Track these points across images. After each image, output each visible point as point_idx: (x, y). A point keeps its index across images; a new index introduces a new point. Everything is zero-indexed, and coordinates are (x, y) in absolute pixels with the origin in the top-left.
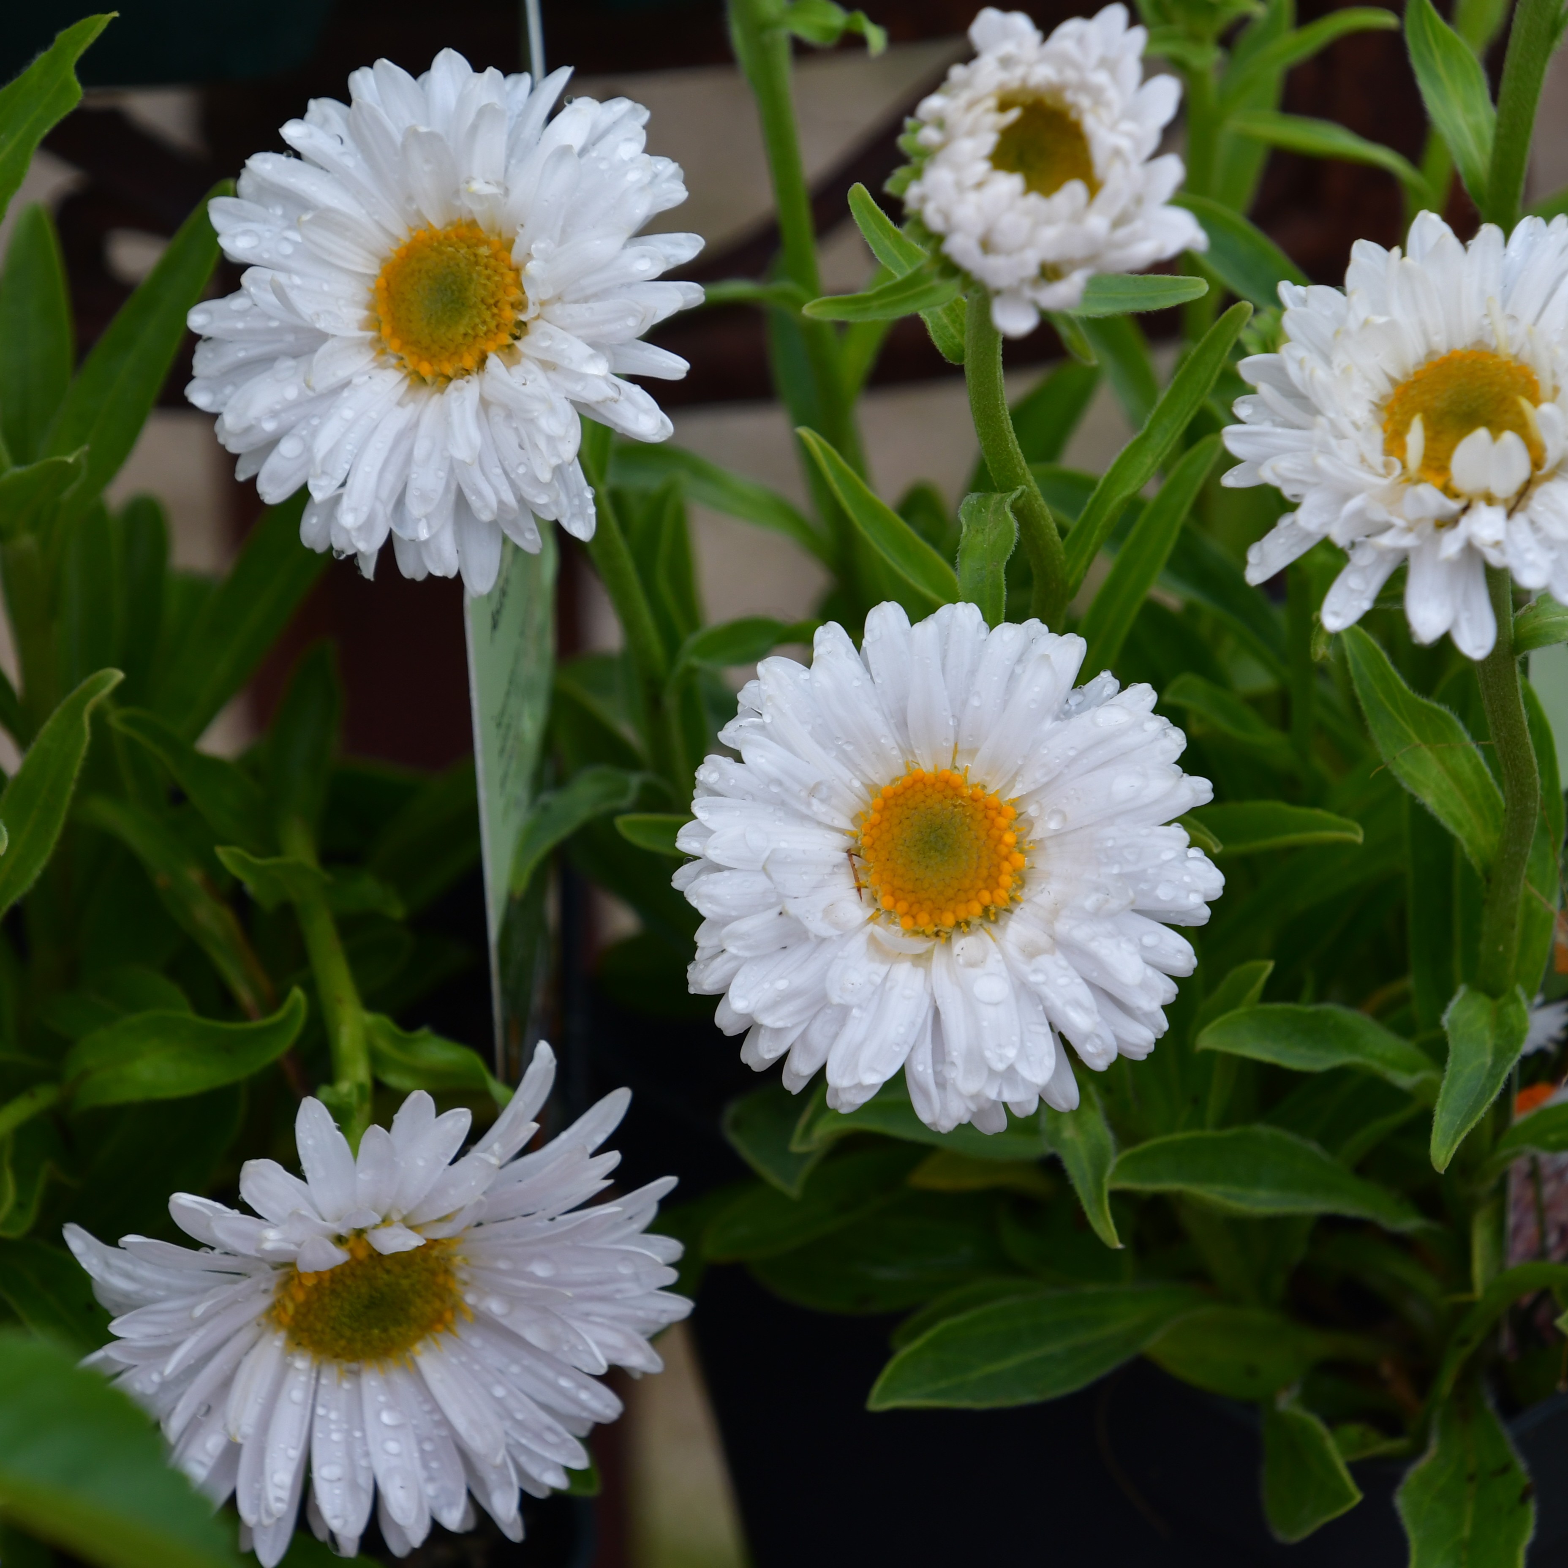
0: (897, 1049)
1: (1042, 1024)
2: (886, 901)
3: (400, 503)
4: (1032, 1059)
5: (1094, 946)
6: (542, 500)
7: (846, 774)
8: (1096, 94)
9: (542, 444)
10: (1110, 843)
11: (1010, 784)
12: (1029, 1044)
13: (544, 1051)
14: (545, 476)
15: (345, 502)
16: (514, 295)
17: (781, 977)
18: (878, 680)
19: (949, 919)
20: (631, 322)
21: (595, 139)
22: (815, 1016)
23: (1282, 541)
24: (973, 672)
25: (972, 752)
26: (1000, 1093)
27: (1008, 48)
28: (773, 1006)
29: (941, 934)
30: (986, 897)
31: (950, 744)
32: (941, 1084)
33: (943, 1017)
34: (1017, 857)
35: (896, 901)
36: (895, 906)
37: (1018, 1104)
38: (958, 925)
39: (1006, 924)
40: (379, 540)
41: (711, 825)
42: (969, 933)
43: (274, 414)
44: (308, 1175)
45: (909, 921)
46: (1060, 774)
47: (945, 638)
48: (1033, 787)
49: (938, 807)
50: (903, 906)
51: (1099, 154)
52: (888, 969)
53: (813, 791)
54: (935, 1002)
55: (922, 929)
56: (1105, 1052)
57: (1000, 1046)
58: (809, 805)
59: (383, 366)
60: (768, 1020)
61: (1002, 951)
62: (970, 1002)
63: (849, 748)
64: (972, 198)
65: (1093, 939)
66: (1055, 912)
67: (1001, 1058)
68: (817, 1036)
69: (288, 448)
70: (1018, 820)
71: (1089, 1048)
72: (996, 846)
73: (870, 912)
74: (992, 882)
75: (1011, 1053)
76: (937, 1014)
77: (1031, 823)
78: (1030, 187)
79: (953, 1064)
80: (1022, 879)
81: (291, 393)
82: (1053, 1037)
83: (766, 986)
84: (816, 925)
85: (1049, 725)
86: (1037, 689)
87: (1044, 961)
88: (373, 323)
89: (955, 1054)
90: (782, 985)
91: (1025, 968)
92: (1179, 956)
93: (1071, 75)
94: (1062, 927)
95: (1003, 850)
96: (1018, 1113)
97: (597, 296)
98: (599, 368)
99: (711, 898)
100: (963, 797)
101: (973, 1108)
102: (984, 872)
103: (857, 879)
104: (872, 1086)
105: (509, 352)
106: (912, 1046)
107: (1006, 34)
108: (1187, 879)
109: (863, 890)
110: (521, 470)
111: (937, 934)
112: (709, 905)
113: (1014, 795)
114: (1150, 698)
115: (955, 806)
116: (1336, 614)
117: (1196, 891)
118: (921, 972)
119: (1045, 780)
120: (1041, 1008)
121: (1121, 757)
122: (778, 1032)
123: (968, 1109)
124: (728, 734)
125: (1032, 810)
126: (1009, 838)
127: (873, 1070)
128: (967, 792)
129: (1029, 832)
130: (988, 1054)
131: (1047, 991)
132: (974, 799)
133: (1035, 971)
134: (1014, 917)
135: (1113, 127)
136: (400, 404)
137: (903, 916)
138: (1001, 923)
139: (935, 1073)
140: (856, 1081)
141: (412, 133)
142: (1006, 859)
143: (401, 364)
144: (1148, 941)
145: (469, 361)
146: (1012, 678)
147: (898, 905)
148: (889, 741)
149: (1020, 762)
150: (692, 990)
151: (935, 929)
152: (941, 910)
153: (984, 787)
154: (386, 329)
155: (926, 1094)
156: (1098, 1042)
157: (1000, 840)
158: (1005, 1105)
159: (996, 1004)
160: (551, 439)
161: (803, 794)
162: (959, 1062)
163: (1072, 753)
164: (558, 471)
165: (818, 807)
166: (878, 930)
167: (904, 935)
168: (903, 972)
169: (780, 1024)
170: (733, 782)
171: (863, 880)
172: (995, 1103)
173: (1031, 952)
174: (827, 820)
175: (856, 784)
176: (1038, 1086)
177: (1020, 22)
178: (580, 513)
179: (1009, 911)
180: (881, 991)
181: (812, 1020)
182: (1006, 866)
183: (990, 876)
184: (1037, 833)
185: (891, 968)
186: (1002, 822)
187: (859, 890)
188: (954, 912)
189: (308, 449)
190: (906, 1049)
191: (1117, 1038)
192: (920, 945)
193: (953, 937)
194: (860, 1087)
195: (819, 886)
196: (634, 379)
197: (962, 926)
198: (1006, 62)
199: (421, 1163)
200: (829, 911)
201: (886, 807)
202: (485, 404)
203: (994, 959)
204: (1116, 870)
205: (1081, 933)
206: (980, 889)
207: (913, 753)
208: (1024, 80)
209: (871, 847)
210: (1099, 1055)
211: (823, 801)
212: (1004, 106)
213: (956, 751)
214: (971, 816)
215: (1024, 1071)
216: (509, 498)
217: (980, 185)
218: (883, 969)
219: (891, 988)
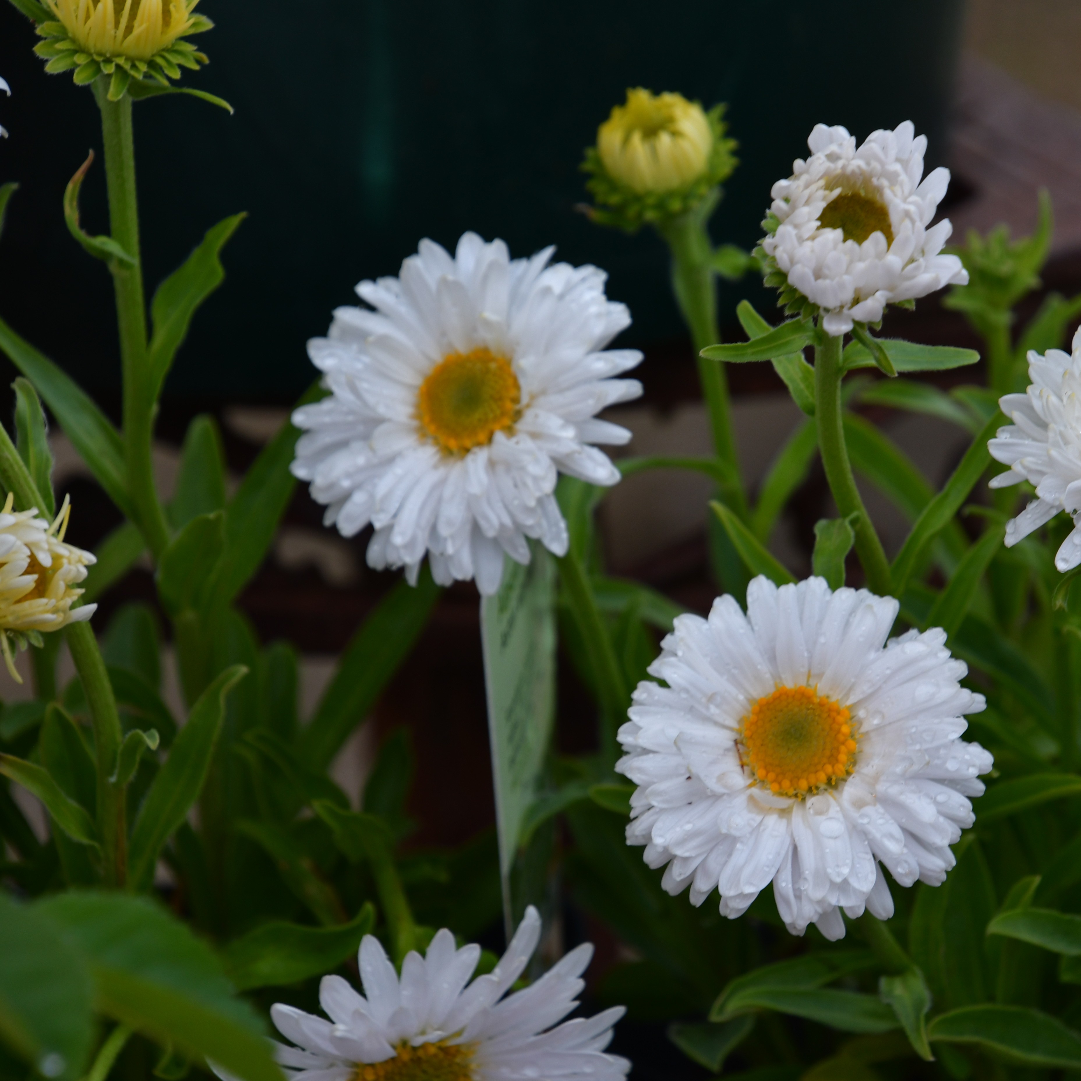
0: (767, 869)
1: (867, 853)
2: (760, 773)
3: (434, 530)
4: (860, 875)
5: (902, 798)
6: (529, 522)
7: (733, 691)
8: (893, 178)
9: (530, 482)
10: (914, 730)
11: (847, 695)
12: (858, 866)
13: (532, 912)
14: (532, 503)
15: (397, 529)
16: (513, 393)
17: (689, 822)
18: (756, 628)
19: (804, 784)
20: (591, 402)
21: (569, 288)
22: (711, 850)
23: (1029, 516)
24: (820, 622)
25: (820, 675)
26: (838, 901)
27: (834, 148)
28: (682, 842)
29: (799, 795)
30: (829, 769)
31: (804, 670)
32: (798, 897)
33: (799, 849)
34: (851, 744)
35: (768, 773)
36: (767, 775)
37: (851, 908)
38: (810, 790)
39: (843, 790)
40: (419, 554)
41: (641, 724)
42: (817, 794)
43: (348, 475)
44: (368, 993)
45: (776, 786)
46: (880, 688)
47: (801, 601)
48: (861, 697)
49: (796, 710)
50: (772, 776)
51: (894, 218)
52: (763, 817)
53: (711, 698)
54: (794, 841)
55: (785, 792)
56: (910, 873)
57: (838, 866)
58: (708, 708)
59: (423, 444)
60: (679, 852)
61: (840, 805)
62: (817, 837)
63: (736, 672)
64: (808, 245)
65: (902, 793)
66: (876, 779)
67: (839, 874)
68: (713, 864)
69: (359, 498)
70: (853, 720)
71: (900, 870)
72: (836, 735)
73: (750, 781)
74: (833, 759)
75: (845, 871)
76: (795, 849)
77: (860, 723)
78: (847, 236)
79: (805, 879)
80: (854, 759)
81: (361, 460)
82: (875, 863)
83: (678, 829)
84: (712, 784)
85: (872, 655)
86: (864, 628)
87: (869, 810)
88: (418, 416)
89: (807, 872)
90: (688, 827)
91: (854, 814)
92: (962, 809)
93: (876, 165)
94: (881, 787)
95: (841, 738)
96: (852, 915)
97: (569, 388)
98: (570, 433)
99: (641, 770)
100: (814, 704)
101: (820, 910)
102: (828, 753)
103: (741, 759)
104: (751, 894)
105: (510, 431)
106: (778, 868)
107: (831, 140)
108: (967, 757)
109: (745, 768)
110: (516, 502)
111: (796, 796)
112: (638, 775)
113: (849, 702)
114: (943, 637)
115: (808, 709)
116: (1065, 560)
117: (974, 766)
118: (784, 822)
119: (870, 691)
120: (866, 843)
121: (923, 673)
122: (686, 860)
123: (816, 912)
124: (654, 668)
125: (861, 713)
126: (845, 729)
127: (751, 884)
128: (816, 700)
129: (859, 728)
130: (829, 871)
131: (870, 828)
132: (821, 705)
133: (863, 816)
134: (848, 783)
135: (905, 200)
136: (435, 467)
137: (773, 782)
138: (840, 788)
139: (794, 889)
140: (739, 892)
141: (444, 282)
142: (843, 743)
143: (436, 442)
144: (940, 798)
145: (482, 437)
146: (847, 624)
147: (769, 775)
148: (764, 668)
149: (853, 680)
150: (629, 843)
151: (795, 792)
152: (798, 779)
153: (828, 697)
154: (427, 419)
155: (788, 903)
156: (905, 865)
157: (839, 731)
158: (841, 909)
159: (836, 838)
160: (536, 479)
161: (704, 700)
162: (810, 878)
163: (888, 672)
164: (540, 501)
165: (713, 710)
166: (755, 791)
167: (773, 795)
168: (772, 820)
169: (687, 854)
170: (656, 698)
171: (745, 760)
172: (835, 906)
173: (859, 804)
174: (720, 720)
175: (741, 697)
176: (864, 893)
177: (841, 131)
178: (557, 537)
179: (845, 780)
180: (757, 830)
181: (709, 853)
182: (843, 748)
183: (832, 755)
184: (865, 728)
185: (763, 819)
186: (840, 719)
187: (742, 766)
188: (807, 779)
189: (372, 496)
190: (774, 871)
191: (920, 865)
192: (784, 802)
193: (807, 798)
194: (742, 896)
195: (714, 762)
196: (594, 445)
197: (812, 790)
198: (832, 157)
199: (445, 986)
200: (721, 777)
201: (761, 711)
202: (492, 464)
203: (834, 810)
204: (918, 747)
205: (894, 790)
206: (824, 764)
207: (780, 678)
208: (844, 168)
209: (751, 737)
210: (906, 875)
211: (717, 706)
212: (829, 187)
213: (809, 676)
214: (819, 716)
215: (854, 883)
216: (507, 521)
217: (813, 238)
218: (759, 818)
219: (764, 830)
